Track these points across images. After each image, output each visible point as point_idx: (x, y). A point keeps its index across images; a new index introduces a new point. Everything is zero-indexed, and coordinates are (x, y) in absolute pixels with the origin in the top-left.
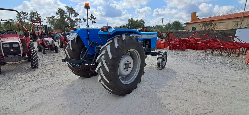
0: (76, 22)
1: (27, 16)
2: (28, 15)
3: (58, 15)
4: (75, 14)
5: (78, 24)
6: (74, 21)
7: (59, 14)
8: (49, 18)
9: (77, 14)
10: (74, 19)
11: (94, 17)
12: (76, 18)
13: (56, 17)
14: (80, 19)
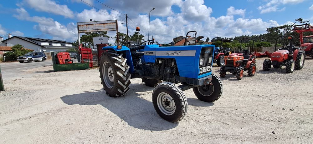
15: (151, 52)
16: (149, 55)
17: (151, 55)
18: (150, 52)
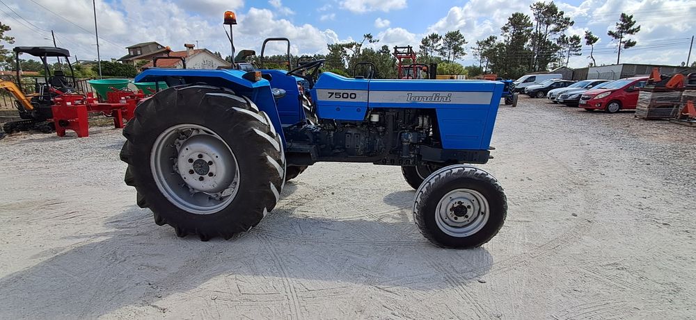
0: (559, 48)
1: (439, 42)
2: (441, 42)
3: (507, 34)
4: (559, 24)
5: (565, 54)
6: (554, 44)
7: (511, 29)
8: (481, 43)
9: (565, 23)
10: (552, 39)
11: (631, 24)
12: (558, 35)
13: (501, 39)
14: (576, 39)
15: (349, 92)
16: (341, 100)
17: (349, 100)
18: (346, 91)
